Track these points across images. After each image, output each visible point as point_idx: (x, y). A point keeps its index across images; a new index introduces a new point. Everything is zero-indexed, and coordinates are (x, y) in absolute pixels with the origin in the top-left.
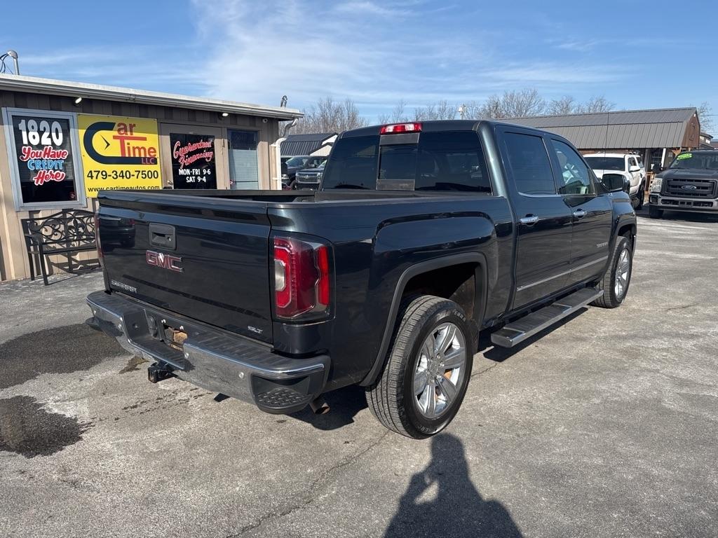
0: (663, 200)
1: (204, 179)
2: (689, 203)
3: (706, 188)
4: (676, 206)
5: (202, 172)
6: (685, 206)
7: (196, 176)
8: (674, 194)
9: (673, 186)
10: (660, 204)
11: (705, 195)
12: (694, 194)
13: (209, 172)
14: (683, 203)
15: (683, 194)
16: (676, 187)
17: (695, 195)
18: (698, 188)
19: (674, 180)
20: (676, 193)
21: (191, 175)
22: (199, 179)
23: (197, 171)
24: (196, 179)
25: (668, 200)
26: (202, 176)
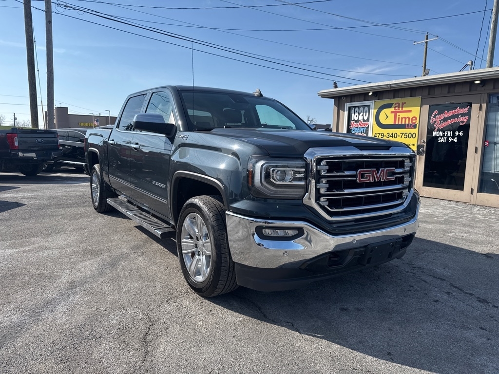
1: (455, 140)
5: (454, 134)
7: (448, 137)
13: (461, 134)
21: (444, 136)
22: (450, 139)
23: (450, 133)
24: (447, 139)
26: (453, 137)
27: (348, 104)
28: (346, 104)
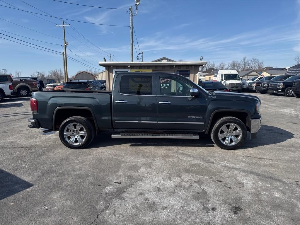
1: (167, 87)
5: (166, 85)
7: (164, 86)
13: (169, 85)
21: (162, 86)
22: (165, 87)
23: (164, 85)
24: (164, 87)
26: (166, 86)
27: (114, 70)
28: (113, 70)
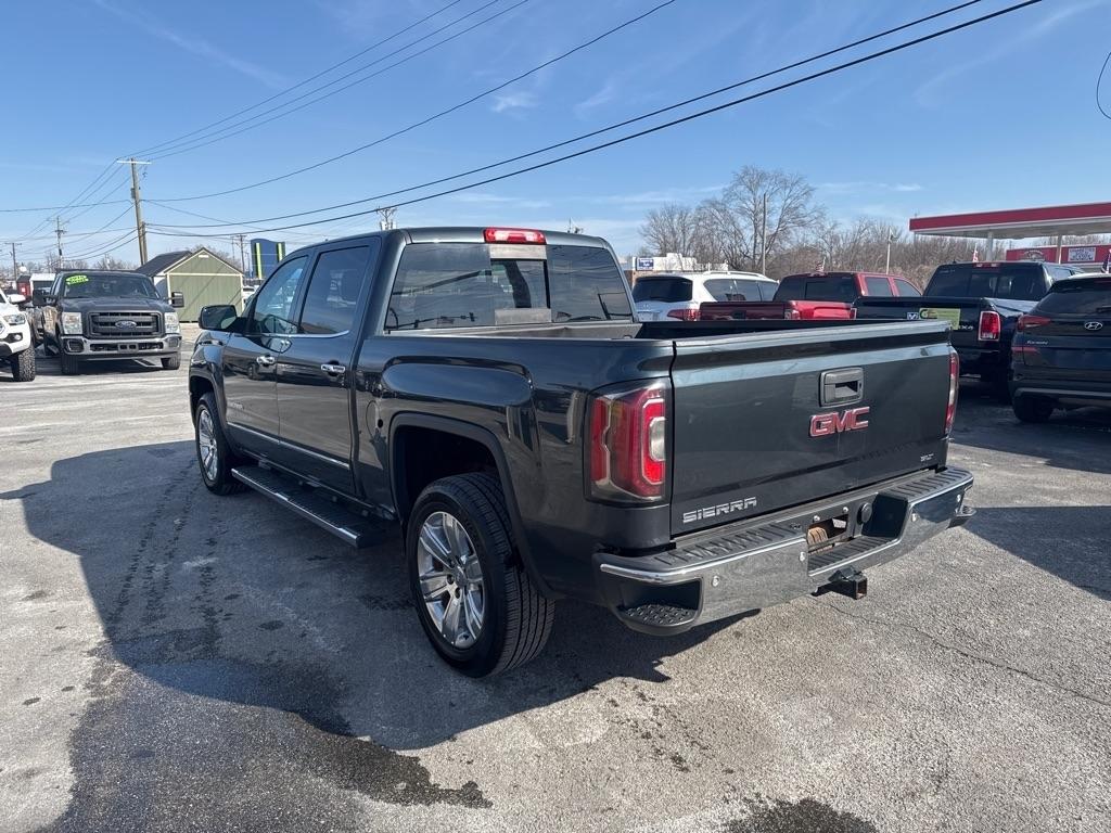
0: (91, 345)
2: (133, 347)
3: (148, 324)
4: (115, 352)
6: (129, 350)
8: (105, 334)
9: (102, 324)
10: (87, 350)
11: (150, 333)
12: (134, 334)
14: (123, 347)
15: (119, 334)
16: (106, 324)
17: (137, 334)
18: (139, 324)
19: (101, 314)
20: (108, 334)
25: (100, 345)
